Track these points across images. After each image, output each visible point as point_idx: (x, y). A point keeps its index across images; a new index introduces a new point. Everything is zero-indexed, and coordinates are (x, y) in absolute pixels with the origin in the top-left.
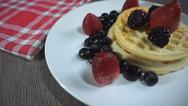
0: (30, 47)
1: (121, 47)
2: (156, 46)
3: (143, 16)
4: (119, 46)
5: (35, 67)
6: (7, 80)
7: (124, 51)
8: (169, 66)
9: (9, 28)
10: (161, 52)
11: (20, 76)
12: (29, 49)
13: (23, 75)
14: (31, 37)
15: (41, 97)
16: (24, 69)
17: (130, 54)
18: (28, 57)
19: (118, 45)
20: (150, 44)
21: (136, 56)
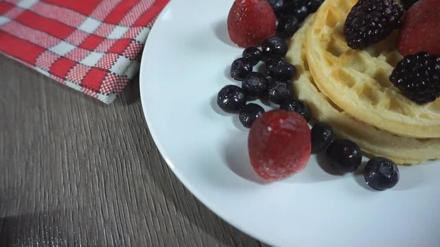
0: (106, 75)
1: (319, 91)
2: (408, 100)
3: (388, 17)
4: (314, 87)
5: (118, 120)
6: (62, 148)
7: (326, 102)
8: (430, 147)
9: (52, 16)
10: (417, 116)
11: (87, 141)
12: (104, 79)
13: (93, 137)
14: (105, 46)
15: (135, 191)
16: (96, 125)
17: (340, 110)
18: (103, 98)
19: (312, 85)
20: (394, 92)
21: (354, 118)
